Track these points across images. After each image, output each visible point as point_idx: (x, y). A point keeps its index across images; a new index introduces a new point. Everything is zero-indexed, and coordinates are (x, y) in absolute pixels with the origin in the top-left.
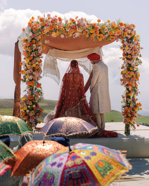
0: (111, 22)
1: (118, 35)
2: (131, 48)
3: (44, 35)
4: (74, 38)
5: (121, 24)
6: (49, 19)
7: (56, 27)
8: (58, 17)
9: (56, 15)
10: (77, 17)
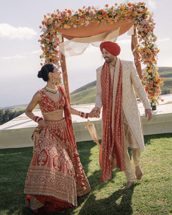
0: (119, 5)
1: (129, 15)
2: (143, 26)
3: (58, 28)
4: (86, 26)
5: (129, 5)
6: (58, 14)
7: (67, 19)
8: (68, 10)
9: (66, 9)
10: (84, 7)
